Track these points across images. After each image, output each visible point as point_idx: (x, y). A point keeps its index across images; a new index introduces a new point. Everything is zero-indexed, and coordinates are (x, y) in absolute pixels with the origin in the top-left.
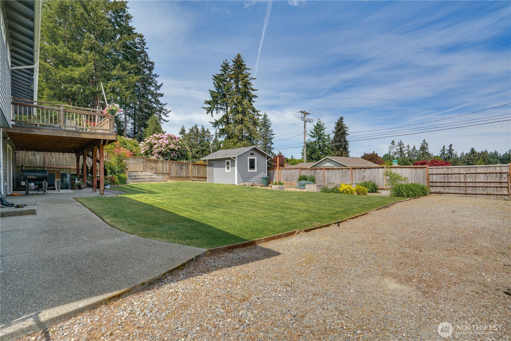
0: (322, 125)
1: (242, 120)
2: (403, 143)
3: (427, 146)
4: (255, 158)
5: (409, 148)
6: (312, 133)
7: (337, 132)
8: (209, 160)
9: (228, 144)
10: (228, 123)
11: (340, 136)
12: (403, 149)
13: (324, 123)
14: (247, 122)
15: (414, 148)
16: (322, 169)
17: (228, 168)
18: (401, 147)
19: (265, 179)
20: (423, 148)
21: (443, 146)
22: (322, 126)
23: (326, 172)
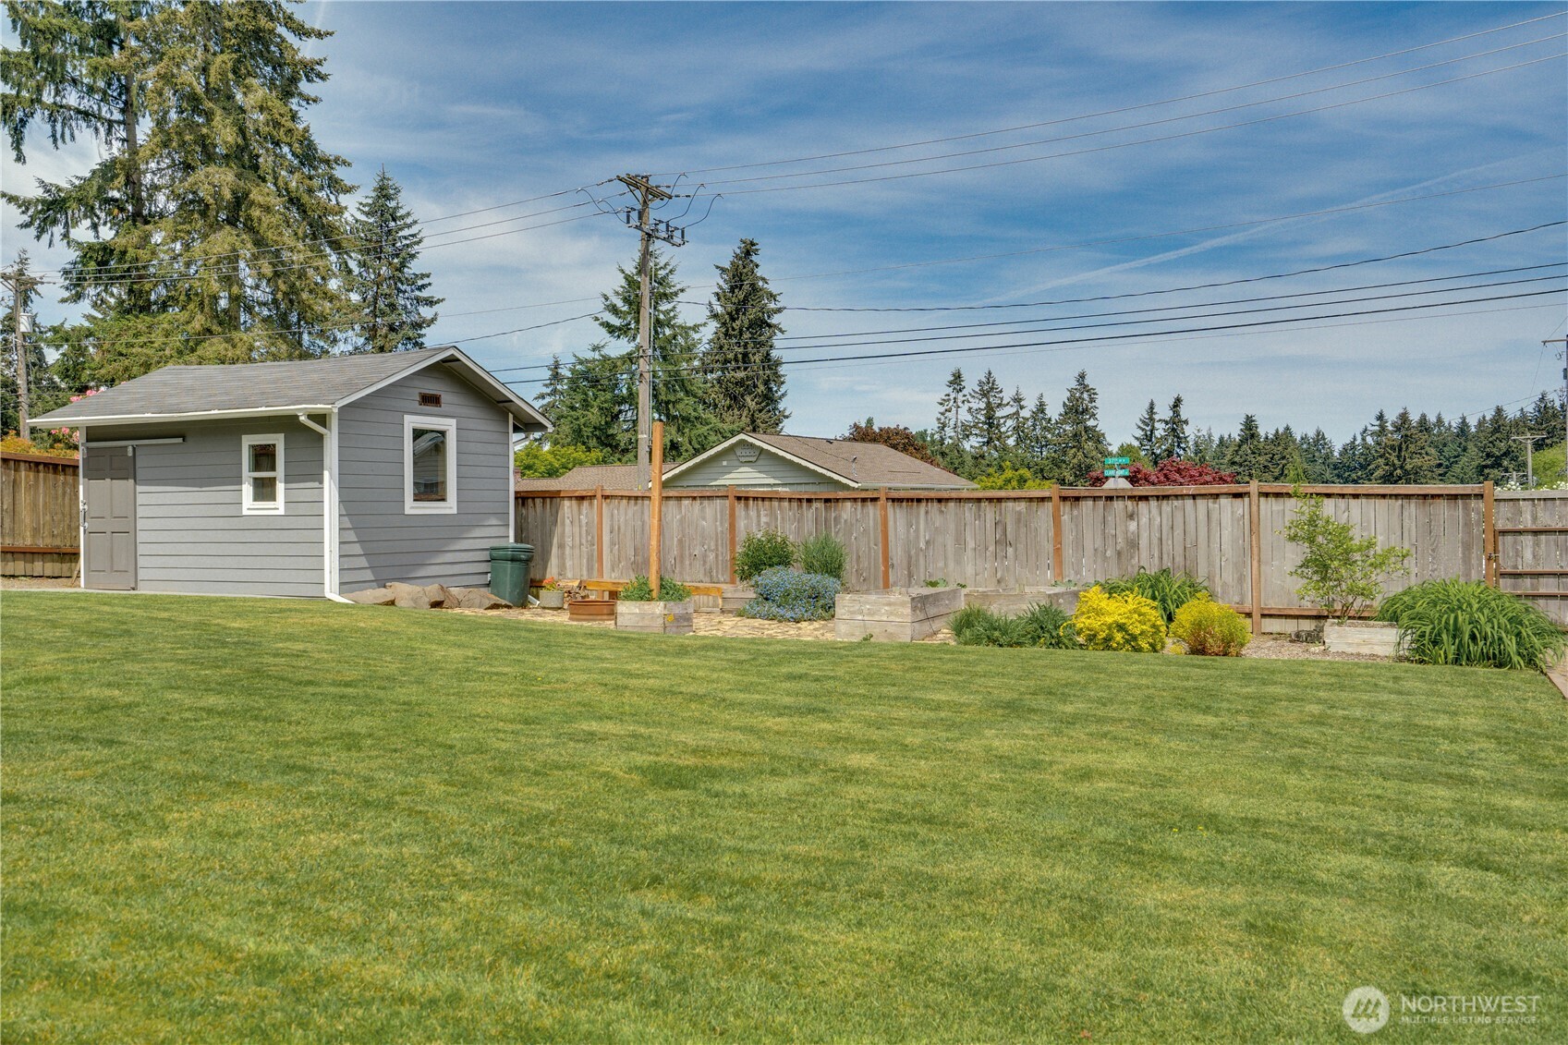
0: (662, 273)
1: (240, 200)
2: (1000, 383)
3: (1092, 400)
4: (450, 425)
5: (1022, 408)
6: (614, 310)
7: (730, 314)
8: (94, 434)
9: (143, 339)
10: (138, 215)
11: (747, 335)
12: (999, 413)
13: (673, 264)
14: (275, 219)
15: (1041, 408)
16: (874, 500)
17: (264, 489)
18: (988, 403)
19: (513, 560)
20: (1078, 409)
21: (1147, 406)
22: (664, 278)
23: (897, 516)
